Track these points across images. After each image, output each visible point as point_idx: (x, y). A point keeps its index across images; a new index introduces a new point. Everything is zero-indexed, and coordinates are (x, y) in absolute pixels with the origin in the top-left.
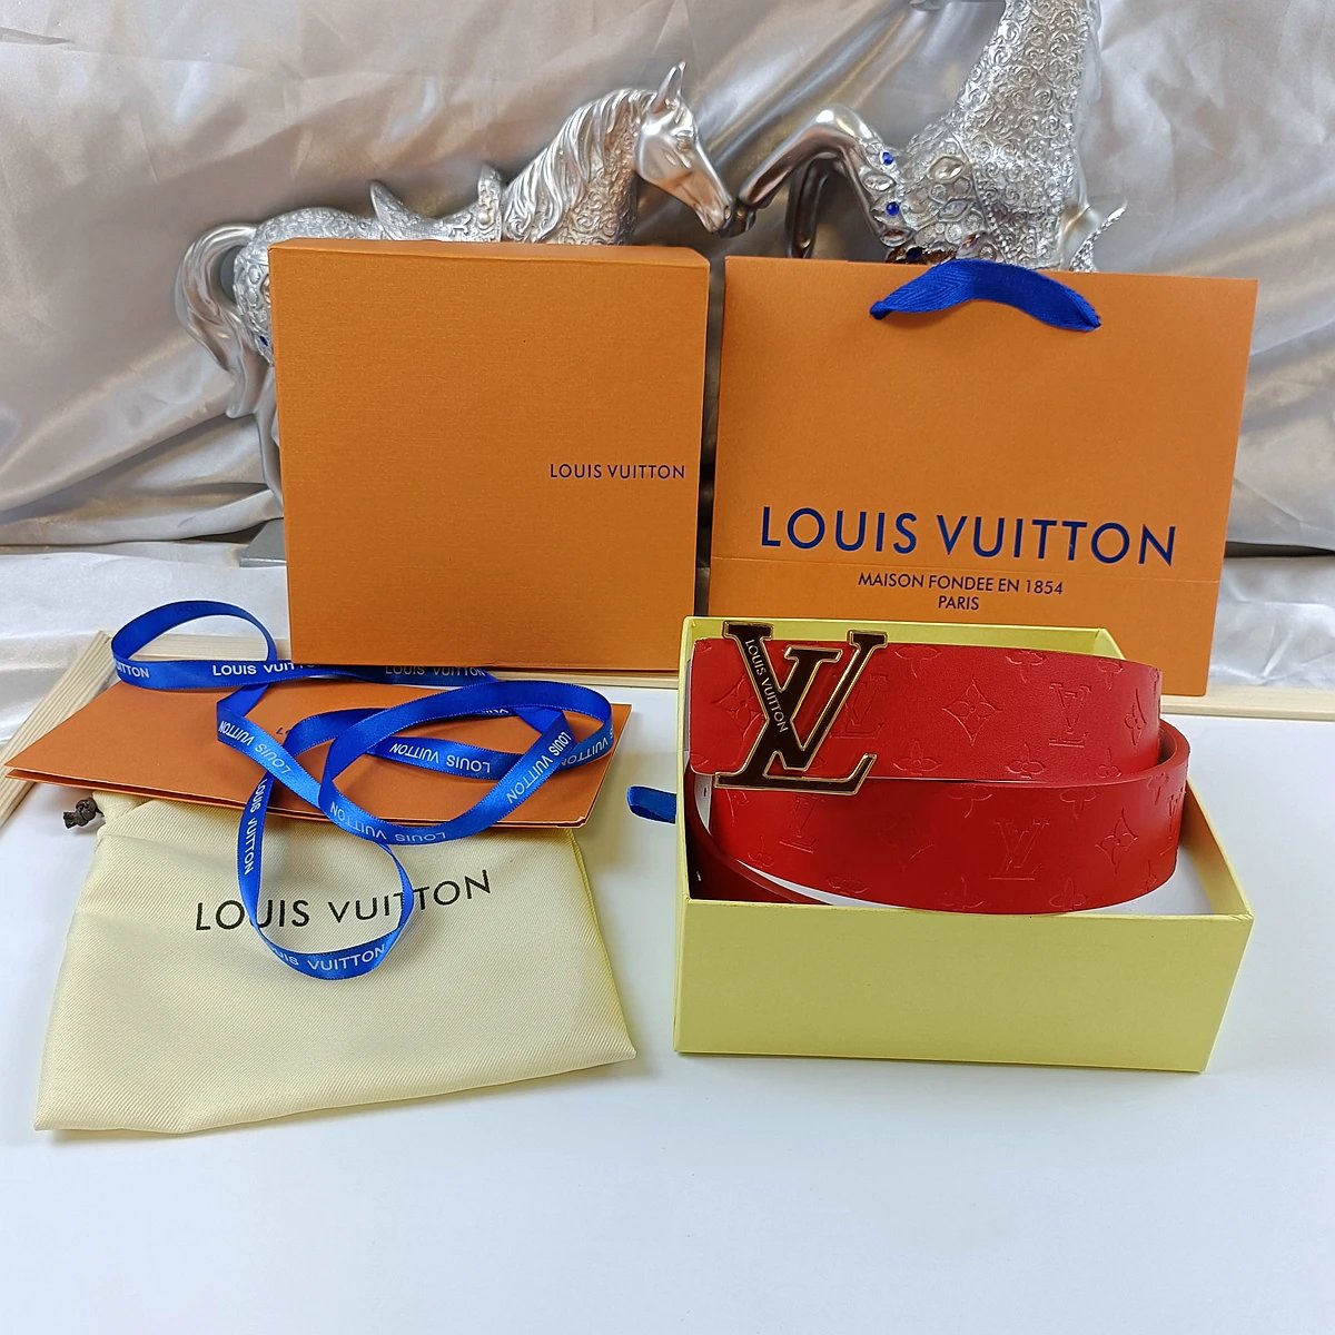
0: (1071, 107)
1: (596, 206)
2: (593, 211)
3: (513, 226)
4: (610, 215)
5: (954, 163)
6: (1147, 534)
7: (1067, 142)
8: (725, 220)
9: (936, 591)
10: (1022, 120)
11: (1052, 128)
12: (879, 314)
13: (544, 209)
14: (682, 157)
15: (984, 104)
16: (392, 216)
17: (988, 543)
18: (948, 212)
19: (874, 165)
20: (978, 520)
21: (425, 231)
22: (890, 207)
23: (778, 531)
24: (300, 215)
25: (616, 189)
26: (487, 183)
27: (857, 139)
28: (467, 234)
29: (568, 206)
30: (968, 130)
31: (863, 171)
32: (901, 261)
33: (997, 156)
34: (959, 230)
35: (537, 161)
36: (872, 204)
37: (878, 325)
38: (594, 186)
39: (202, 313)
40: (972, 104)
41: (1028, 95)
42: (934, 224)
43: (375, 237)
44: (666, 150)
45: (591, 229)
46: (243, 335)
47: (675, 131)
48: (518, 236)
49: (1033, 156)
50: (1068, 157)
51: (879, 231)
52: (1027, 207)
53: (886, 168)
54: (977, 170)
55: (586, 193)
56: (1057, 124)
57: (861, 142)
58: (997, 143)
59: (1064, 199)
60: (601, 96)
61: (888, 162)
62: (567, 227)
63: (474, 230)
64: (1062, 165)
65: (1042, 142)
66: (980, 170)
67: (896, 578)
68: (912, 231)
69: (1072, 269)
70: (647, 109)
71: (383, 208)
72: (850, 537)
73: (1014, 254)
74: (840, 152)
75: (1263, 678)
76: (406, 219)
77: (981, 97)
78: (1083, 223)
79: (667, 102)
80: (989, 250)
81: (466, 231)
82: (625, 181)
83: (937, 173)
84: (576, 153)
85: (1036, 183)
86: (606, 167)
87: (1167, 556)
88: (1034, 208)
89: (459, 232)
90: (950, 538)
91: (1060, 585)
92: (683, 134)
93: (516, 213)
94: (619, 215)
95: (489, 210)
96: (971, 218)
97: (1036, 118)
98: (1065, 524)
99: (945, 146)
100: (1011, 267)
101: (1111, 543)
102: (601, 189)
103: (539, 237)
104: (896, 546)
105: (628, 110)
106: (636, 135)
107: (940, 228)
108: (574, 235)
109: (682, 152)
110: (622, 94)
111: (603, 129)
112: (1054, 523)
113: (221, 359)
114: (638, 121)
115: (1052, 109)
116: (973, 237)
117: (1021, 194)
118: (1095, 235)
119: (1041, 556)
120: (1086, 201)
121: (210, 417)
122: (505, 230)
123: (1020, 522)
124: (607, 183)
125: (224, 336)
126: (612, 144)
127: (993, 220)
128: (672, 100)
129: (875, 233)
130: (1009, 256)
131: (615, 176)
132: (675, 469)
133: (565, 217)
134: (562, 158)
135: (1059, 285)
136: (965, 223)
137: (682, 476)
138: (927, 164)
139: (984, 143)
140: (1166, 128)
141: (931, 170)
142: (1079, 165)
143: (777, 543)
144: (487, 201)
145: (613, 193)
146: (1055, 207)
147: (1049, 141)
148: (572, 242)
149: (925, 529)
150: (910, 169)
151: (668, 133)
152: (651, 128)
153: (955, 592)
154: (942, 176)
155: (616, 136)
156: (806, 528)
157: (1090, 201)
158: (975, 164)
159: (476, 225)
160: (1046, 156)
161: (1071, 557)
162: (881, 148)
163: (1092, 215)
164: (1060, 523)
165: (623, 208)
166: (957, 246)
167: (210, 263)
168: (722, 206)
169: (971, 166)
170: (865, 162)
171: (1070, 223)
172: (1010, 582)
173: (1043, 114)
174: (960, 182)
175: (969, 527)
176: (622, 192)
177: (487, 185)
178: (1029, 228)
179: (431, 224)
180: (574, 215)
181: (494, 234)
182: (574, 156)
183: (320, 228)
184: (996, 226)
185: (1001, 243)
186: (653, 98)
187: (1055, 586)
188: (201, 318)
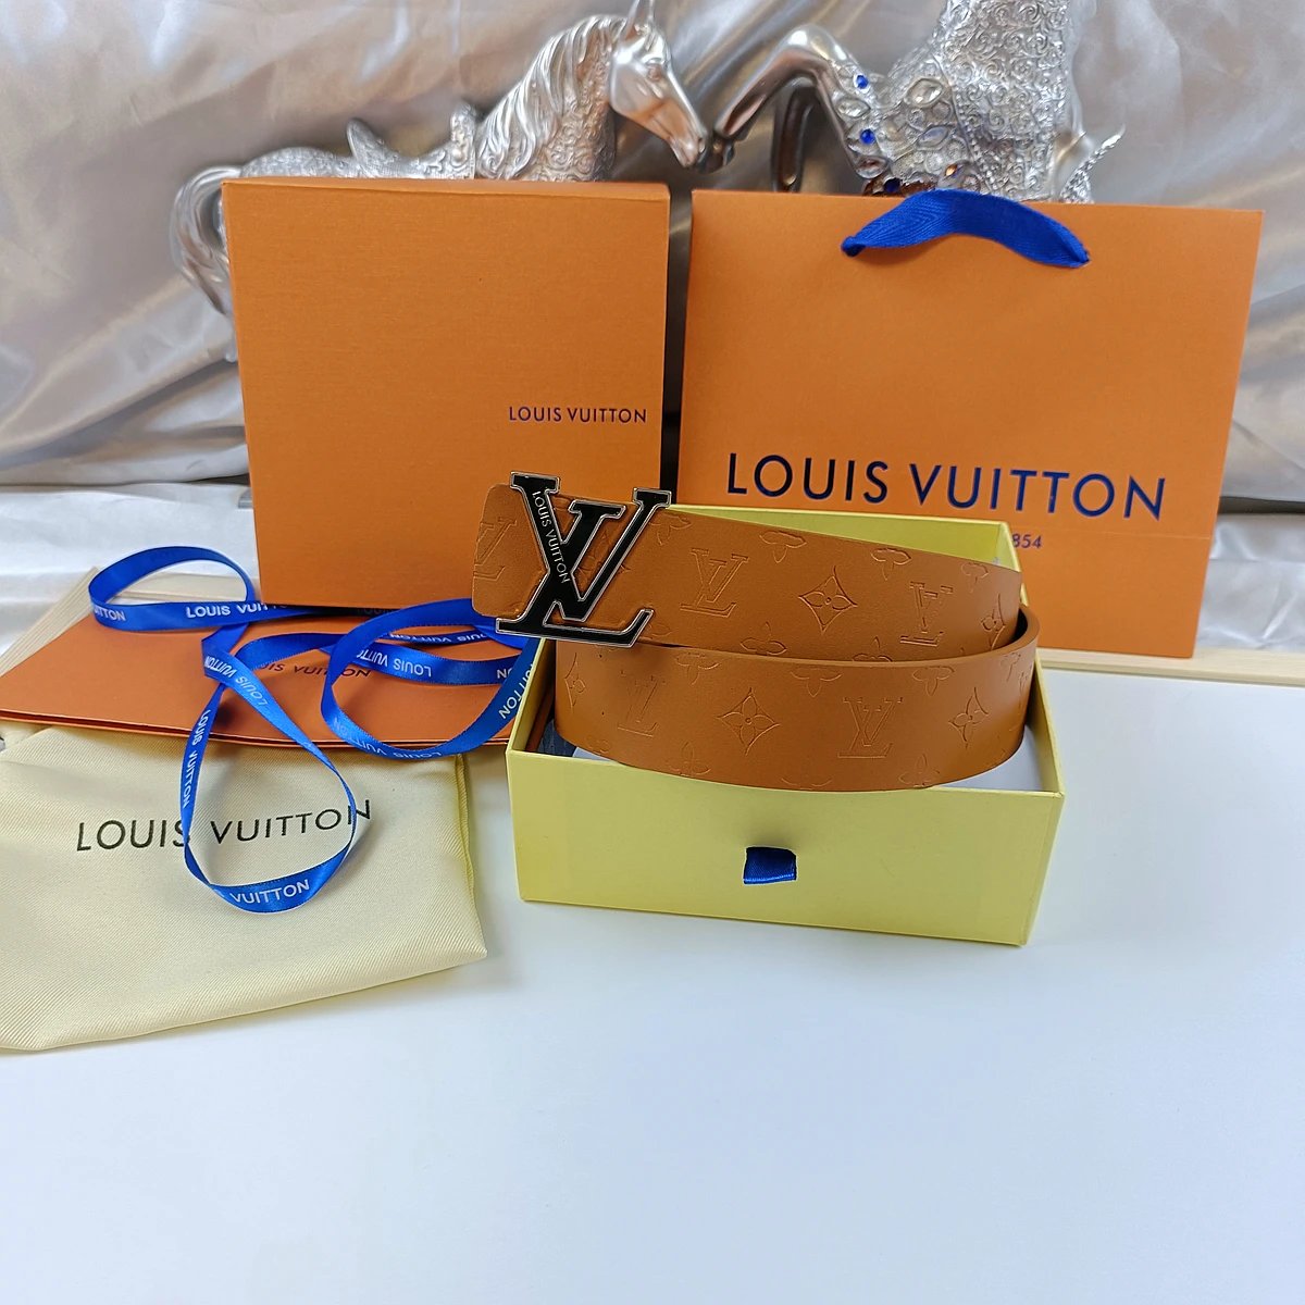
0: (1060, 23)
1: (570, 142)
2: (567, 146)
3: (487, 163)
4: (585, 151)
5: (932, 85)
6: (1134, 486)
7: (1057, 63)
8: (699, 154)
10: (1007, 38)
11: (1040, 47)
12: (852, 250)
13: (517, 145)
14: (654, 87)
15: (966, 21)
16: (368, 154)
17: (963, 494)
18: (927, 139)
19: (847, 89)
20: (953, 470)
21: (402, 170)
22: (865, 135)
23: (744, 478)
24: (280, 156)
25: (591, 123)
26: (461, 118)
27: (829, 61)
28: (441, 172)
29: (541, 142)
30: (949, 50)
31: (836, 95)
32: (878, 194)
33: (980, 77)
34: (939, 160)
35: (511, 95)
36: (847, 132)
37: (851, 263)
38: (567, 121)
39: (195, 256)
40: (954, 22)
41: (1012, 11)
42: (912, 153)
43: (352, 175)
44: (637, 78)
45: (565, 166)
47: (646, 58)
48: (492, 174)
49: (1019, 78)
50: (1059, 79)
51: (856, 162)
52: (1013, 133)
53: (859, 92)
54: (957, 93)
55: (559, 127)
56: (1046, 43)
57: (834, 65)
58: (981, 64)
59: (1055, 125)
60: (572, 25)
61: (863, 85)
62: (541, 164)
63: (448, 168)
64: (1052, 87)
65: (1029, 63)
66: (961, 93)
68: (888, 161)
69: (1061, 200)
70: (618, 36)
71: (360, 145)
72: (818, 486)
73: (1000, 186)
74: (812, 77)
75: (1261, 641)
76: (383, 157)
77: (963, 14)
78: (1076, 151)
79: (637, 28)
80: (973, 181)
81: (440, 169)
82: (599, 114)
83: (914, 97)
84: (548, 85)
85: (1022, 107)
86: (579, 100)
87: (1156, 510)
88: (1021, 135)
89: (433, 170)
90: (923, 487)
91: (1039, 539)
92: (653, 62)
93: (490, 150)
94: (594, 151)
95: (463, 146)
96: (955, 146)
97: (1022, 36)
98: (1046, 474)
99: (924, 68)
100: (997, 199)
101: (1094, 495)
102: (575, 123)
103: (513, 173)
104: (867, 495)
105: (598, 37)
106: (608, 64)
107: (919, 157)
108: (549, 173)
109: (653, 81)
110: (593, 21)
111: (575, 58)
112: (1034, 473)
113: (217, 303)
114: (610, 49)
115: (1039, 27)
116: (955, 166)
117: (1006, 120)
118: (1087, 164)
119: (1020, 507)
120: (1081, 126)
121: (211, 361)
122: (479, 168)
123: (998, 472)
124: (580, 116)
125: (217, 280)
126: (584, 74)
127: (977, 148)
128: (642, 26)
129: (852, 164)
130: (995, 187)
131: (588, 109)
132: (636, 413)
133: (539, 153)
134: (535, 91)
135: (1042, 217)
136: (945, 150)
137: (644, 419)
138: (904, 88)
139: (966, 63)
140: (1173, 49)
141: (909, 94)
142: (1073, 88)
143: (743, 491)
144: (461, 137)
145: (587, 128)
146: (1045, 133)
147: (1036, 61)
148: (546, 179)
149: (897, 478)
150: (887, 94)
151: (638, 61)
152: (623, 56)
154: (919, 99)
155: (588, 67)
156: (773, 475)
157: (1085, 128)
158: (955, 86)
159: (450, 163)
160: (1034, 78)
161: (1052, 509)
162: (856, 71)
163: (1088, 143)
164: (1040, 474)
165: (598, 143)
166: (937, 177)
167: (199, 206)
168: (696, 140)
169: (950, 89)
170: (838, 85)
171: (1063, 152)
173: (1028, 32)
174: (940, 106)
175: (943, 475)
176: (596, 126)
177: (460, 121)
178: (1017, 156)
179: (408, 162)
180: (548, 152)
181: (466, 172)
182: (545, 88)
183: (299, 168)
184: (980, 155)
185: (985, 173)
186: (624, 24)
187: (1033, 539)
188: (194, 261)
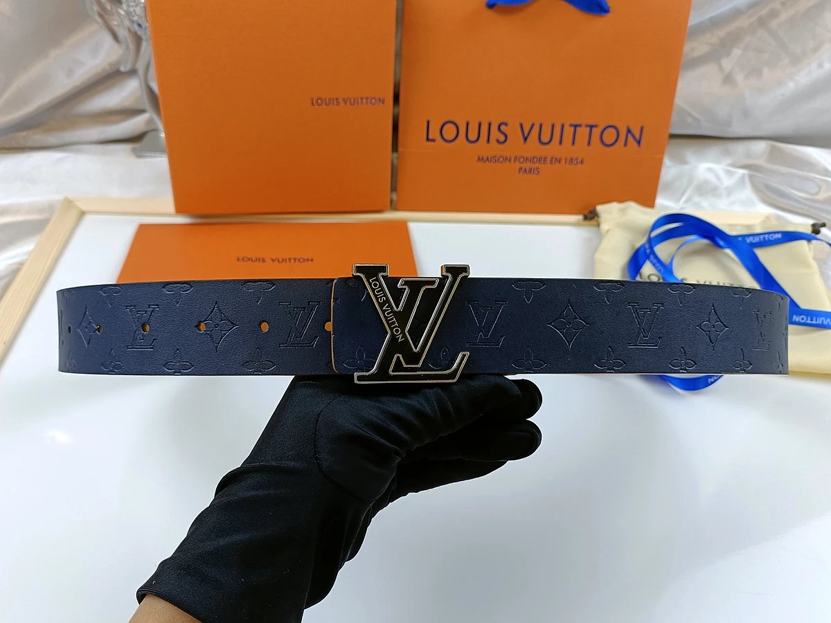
6: (629, 131)
9: (518, 165)
12: (491, 6)
17: (545, 138)
20: (541, 126)
23: (434, 133)
37: (490, 14)
39: (102, 9)
46: (127, 23)
67: (497, 159)
72: (473, 136)
75: (679, 205)
87: (639, 142)
90: (526, 135)
91: (582, 160)
98: (587, 126)
101: (610, 136)
104: (498, 141)
112: (580, 126)
113: (115, 37)
119: (573, 144)
121: (111, 71)
123: (563, 126)
132: (379, 100)
137: (383, 103)
143: (434, 140)
149: (513, 131)
153: (527, 165)
156: (450, 132)
161: (589, 144)
172: (556, 160)
175: (536, 129)
187: (580, 160)
188: (102, 12)
